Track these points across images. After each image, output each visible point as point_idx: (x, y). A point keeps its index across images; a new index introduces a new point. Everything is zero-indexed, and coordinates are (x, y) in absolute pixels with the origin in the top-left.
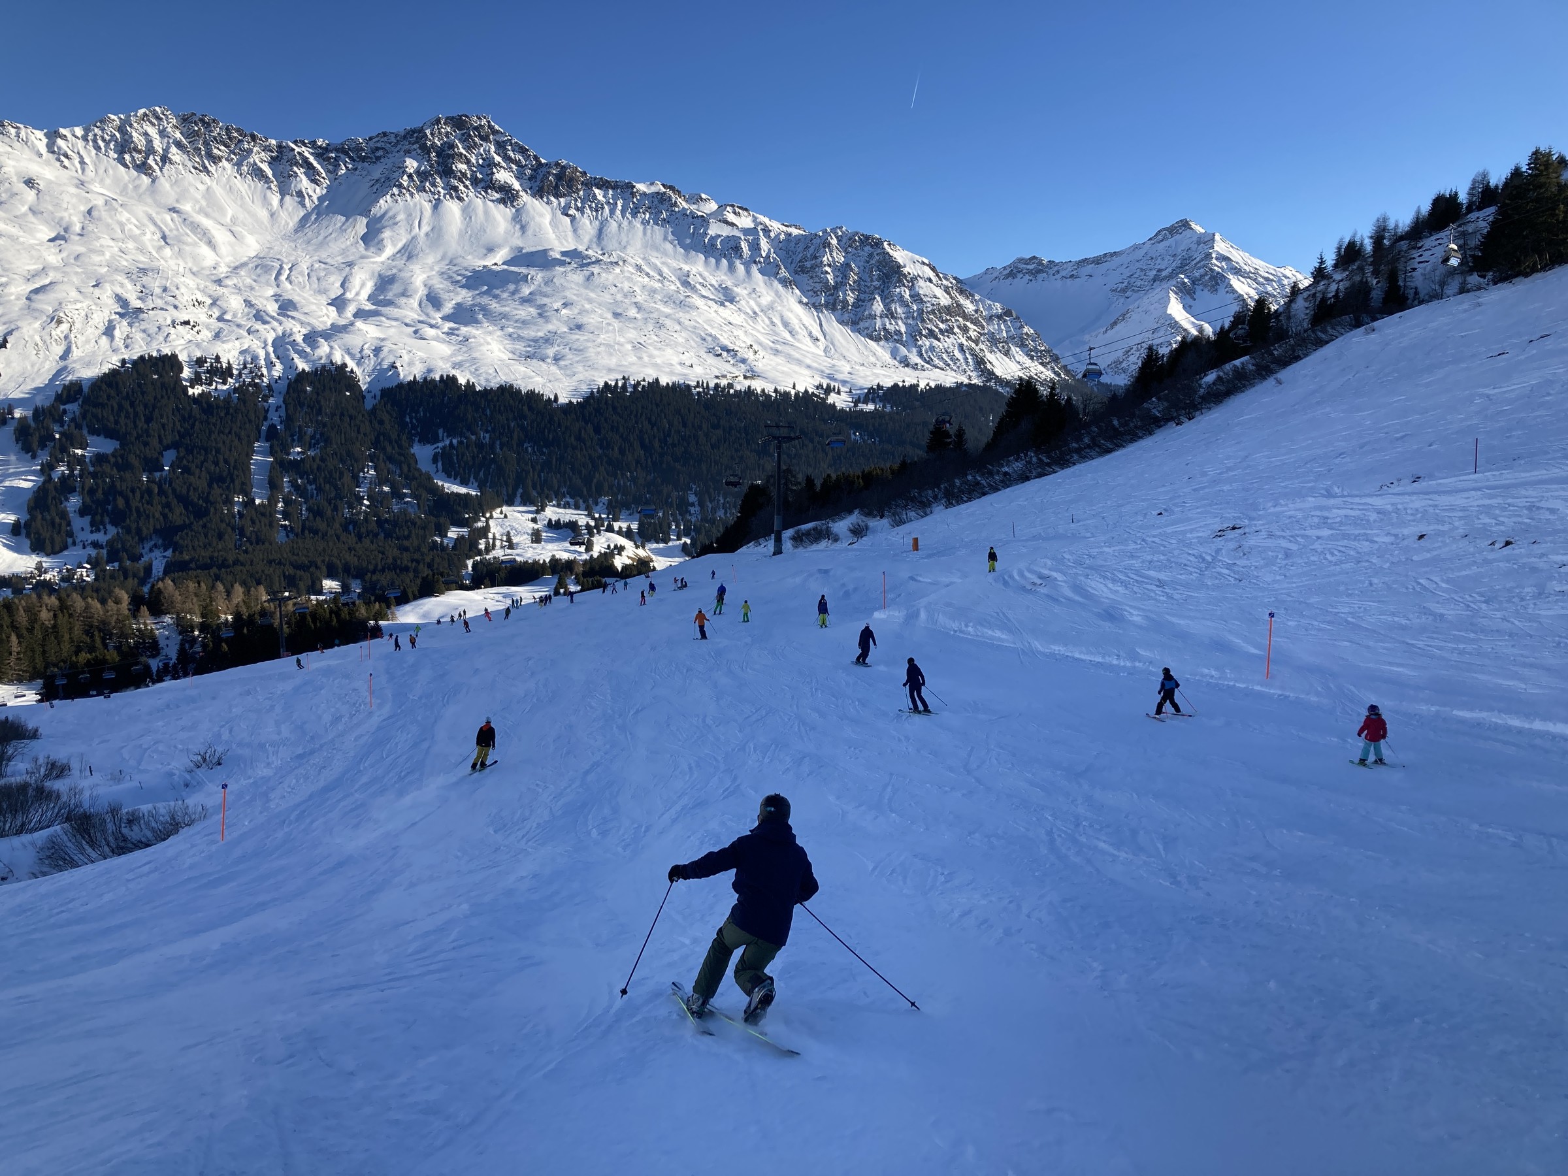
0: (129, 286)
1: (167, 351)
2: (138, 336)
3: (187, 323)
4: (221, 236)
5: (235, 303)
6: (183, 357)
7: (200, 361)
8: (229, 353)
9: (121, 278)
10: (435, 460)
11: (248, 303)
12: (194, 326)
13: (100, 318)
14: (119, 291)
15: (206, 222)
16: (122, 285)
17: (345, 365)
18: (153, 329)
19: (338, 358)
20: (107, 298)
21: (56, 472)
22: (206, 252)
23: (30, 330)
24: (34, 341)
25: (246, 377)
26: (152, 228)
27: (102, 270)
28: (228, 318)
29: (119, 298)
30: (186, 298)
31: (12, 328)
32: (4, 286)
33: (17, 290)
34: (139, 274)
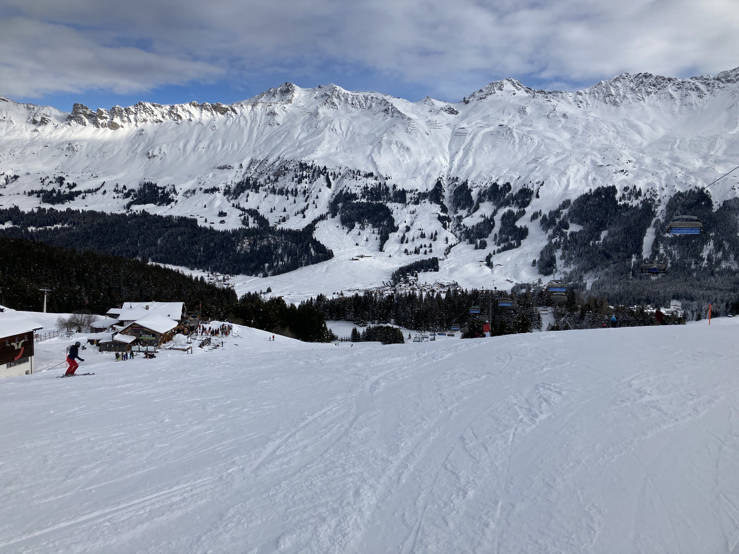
0: (599, 156)
1: (611, 184)
2: (599, 178)
3: (623, 171)
4: (646, 129)
5: (648, 160)
6: (617, 188)
7: (626, 189)
8: (641, 185)
9: (596, 152)
11: (655, 160)
12: (626, 172)
13: (582, 173)
14: (594, 158)
15: (640, 123)
16: (595, 156)
17: (703, 188)
18: (606, 174)
19: (700, 184)
20: (588, 162)
21: (554, 241)
22: (637, 137)
23: (553, 178)
24: (554, 183)
25: (648, 197)
26: (613, 129)
27: (588, 150)
28: (643, 167)
29: (593, 162)
30: (624, 160)
31: (547, 177)
32: (546, 159)
33: (552, 161)
34: (604, 150)
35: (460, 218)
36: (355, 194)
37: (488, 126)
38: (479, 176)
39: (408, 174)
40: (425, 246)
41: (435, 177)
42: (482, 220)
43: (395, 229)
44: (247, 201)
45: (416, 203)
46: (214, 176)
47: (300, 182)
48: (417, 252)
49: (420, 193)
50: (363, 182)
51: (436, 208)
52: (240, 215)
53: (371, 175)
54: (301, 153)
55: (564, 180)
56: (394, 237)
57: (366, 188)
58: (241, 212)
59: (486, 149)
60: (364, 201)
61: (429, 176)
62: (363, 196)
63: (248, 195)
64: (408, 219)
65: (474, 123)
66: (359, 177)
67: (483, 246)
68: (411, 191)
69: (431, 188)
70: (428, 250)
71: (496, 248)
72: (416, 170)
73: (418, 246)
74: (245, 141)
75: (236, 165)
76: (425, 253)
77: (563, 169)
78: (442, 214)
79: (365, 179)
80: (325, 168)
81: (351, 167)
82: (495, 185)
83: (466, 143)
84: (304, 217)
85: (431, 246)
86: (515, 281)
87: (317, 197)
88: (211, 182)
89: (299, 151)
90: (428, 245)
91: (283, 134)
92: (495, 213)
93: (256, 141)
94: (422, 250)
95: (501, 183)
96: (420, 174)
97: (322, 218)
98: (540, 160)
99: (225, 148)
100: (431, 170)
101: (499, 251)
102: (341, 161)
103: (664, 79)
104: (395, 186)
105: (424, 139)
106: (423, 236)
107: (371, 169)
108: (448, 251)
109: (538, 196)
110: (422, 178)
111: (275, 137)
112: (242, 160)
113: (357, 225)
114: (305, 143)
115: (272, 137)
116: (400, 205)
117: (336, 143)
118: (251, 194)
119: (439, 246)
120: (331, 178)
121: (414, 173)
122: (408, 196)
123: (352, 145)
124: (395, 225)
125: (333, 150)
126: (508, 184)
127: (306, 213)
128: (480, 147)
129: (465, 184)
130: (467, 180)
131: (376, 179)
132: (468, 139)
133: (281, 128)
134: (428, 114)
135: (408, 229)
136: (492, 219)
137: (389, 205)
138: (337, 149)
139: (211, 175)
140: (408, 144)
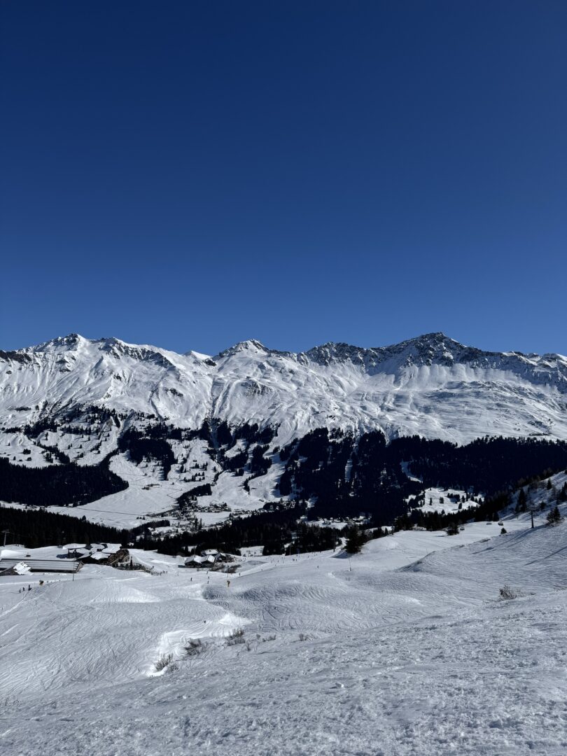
0: (316, 403)
1: (324, 427)
2: (316, 421)
3: (331, 416)
4: (345, 383)
5: (347, 408)
6: (329, 430)
7: (334, 430)
8: (343, 427)
9: (314, 401)
10: (408, 467)
11: (352, 408)
12: (333, 417)
13: (306, 416)
14: (313, 406)
15: (341, 379)
16: (314, 404)
17: (380, 431)
18: (321, 419)
19: (378, 428)
20: (309, 409)
21: (289, 468)
22: (340, 389)
23: (287, 421)
24: (287, 425)
25: (348, 436)
26: (325, 383)
27: (309, 399)
28: (344, 413)
29: (313, 409)
30: (332, 407)
31: (282, 420)
32: (282, 406)
33: (285, 407)
34: (320, 399)
35: (223, 451)
36: (141, 432)
37: (239, 377)
38: (235, 417)
39: (181, 415)
40: (199, 475)
41: (203, 418)
42: (239, 453)
43: (176, 462)
44: (47, 439)
45: (189, 439)
46: (13, 416)
47: (92, 422)
48: (193, 479)
49: (192, 431)
50: (146, 423)
51: (205, 444)
52: (43, 452)
53: (152, 416)
54: (91, 397)
55: (294, 422)
56: (174, 467)
57: (149, 427)
58: (43, 450)
59: (239, 396)
60: (148, 438)
61: (198, 417)
62: (147, 435)
63: (47, 435)
64: (184, 452)
65: (228, 375)
66: (143, 418)
67: (241, 474)
68: (185, 430)
69: (200, 428)
70: (202, 478)
71: (250, 475)
72: (187, 412)
73: (194, 475)
74: (39, 384)
75: (33, 407)
76: (200, 480)
77: (293, 414)
78: (210, 448)
79: (147, 420)
80: (114, 411)
81: (136, 410)
82: (246, 425)
83: (224, 391)
84: (99, 452)
85: (203, 474)
86: (265, 500)
87: (109, 436)
88: (12, 422)
89: (89, 395)
90: (201, 474)
91: (74, 378)
92: (248, 447)
93: (49, 385)
94: (197, 478)
95: (251, 424)
96: (191, 415)
97: (114, 453)
98: (277, 407)
99: (21, 390)
100: (199, 412)
101: (253, 477)
102: (127, 405)
103: (355, 348)
104: (172, 426)
105: (192, 386)
106: (197, 466)
107: (153, 412)
108: (216, 477)
109: (277, 435)
110: (193, 419)
111: (67, 382)
112: (37, 402)
113: (144, 459)
114: (94, 388)
115: (63, 382)
116: (177, 441)
117: (120, 388)
118: (49, 433)
119: (210, 475)
120: (119, 418)
121: (186, 414)
122: (183, 433)
123: (135, 391)
124: (175, 457)
125: (118, 395)
126: (256, 425)
127: (100, 449)
128: (235, 394)
129: (225, 423)
130: (226, 421)
131: (157, 420)
132: (225, 388)
133: (72, 374)
134: (193, 365)
135: (185, 461)
136: (246, 452)
137: (168, 441)
138: (122, 393)
139: (10, 416)
140: (180, 391)
